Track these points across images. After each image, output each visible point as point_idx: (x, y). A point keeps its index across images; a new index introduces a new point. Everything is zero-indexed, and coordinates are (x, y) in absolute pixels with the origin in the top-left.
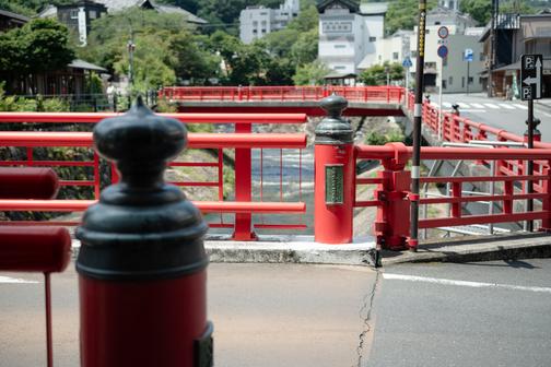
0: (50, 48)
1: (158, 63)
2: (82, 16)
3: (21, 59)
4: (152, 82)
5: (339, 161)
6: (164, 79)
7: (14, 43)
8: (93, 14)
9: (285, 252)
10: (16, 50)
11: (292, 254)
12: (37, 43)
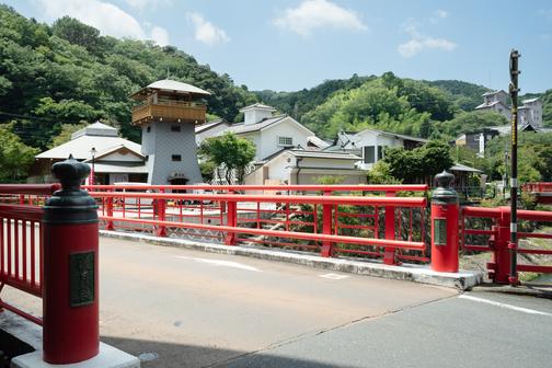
0: (437, 159)
1: (528, 167)
2: (482, 138)
3: (419, 166)
4: (521, 180)
5: (443, 216)
6: (531, 177)
7: (415, 156)
8: (489, 137)
9: (406, 274)
10: (416, 160)
11: (410, 275)
12: (428, 156)
